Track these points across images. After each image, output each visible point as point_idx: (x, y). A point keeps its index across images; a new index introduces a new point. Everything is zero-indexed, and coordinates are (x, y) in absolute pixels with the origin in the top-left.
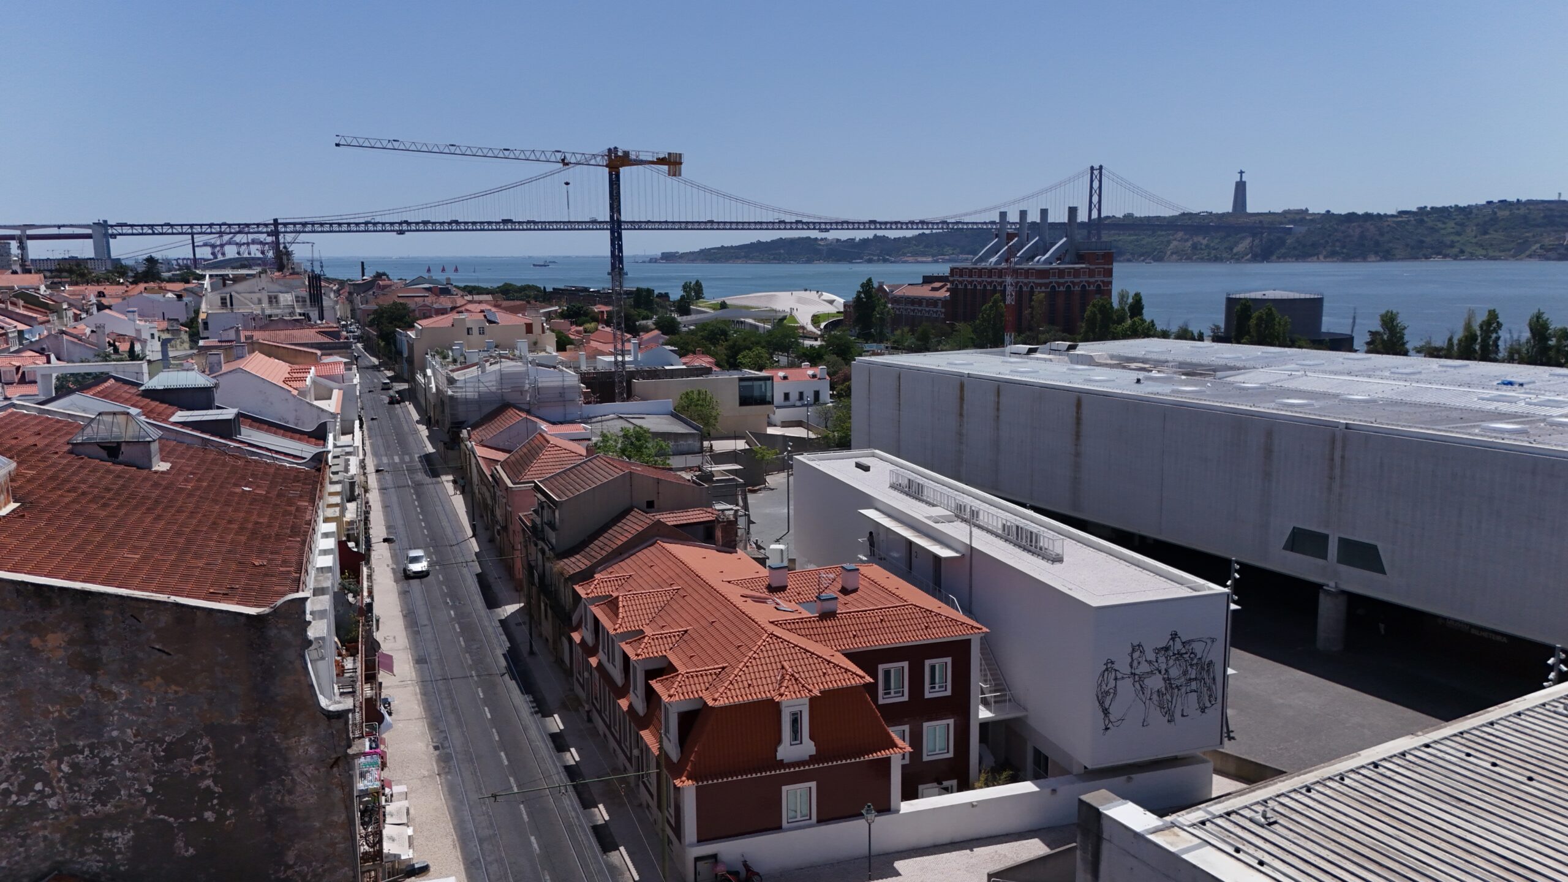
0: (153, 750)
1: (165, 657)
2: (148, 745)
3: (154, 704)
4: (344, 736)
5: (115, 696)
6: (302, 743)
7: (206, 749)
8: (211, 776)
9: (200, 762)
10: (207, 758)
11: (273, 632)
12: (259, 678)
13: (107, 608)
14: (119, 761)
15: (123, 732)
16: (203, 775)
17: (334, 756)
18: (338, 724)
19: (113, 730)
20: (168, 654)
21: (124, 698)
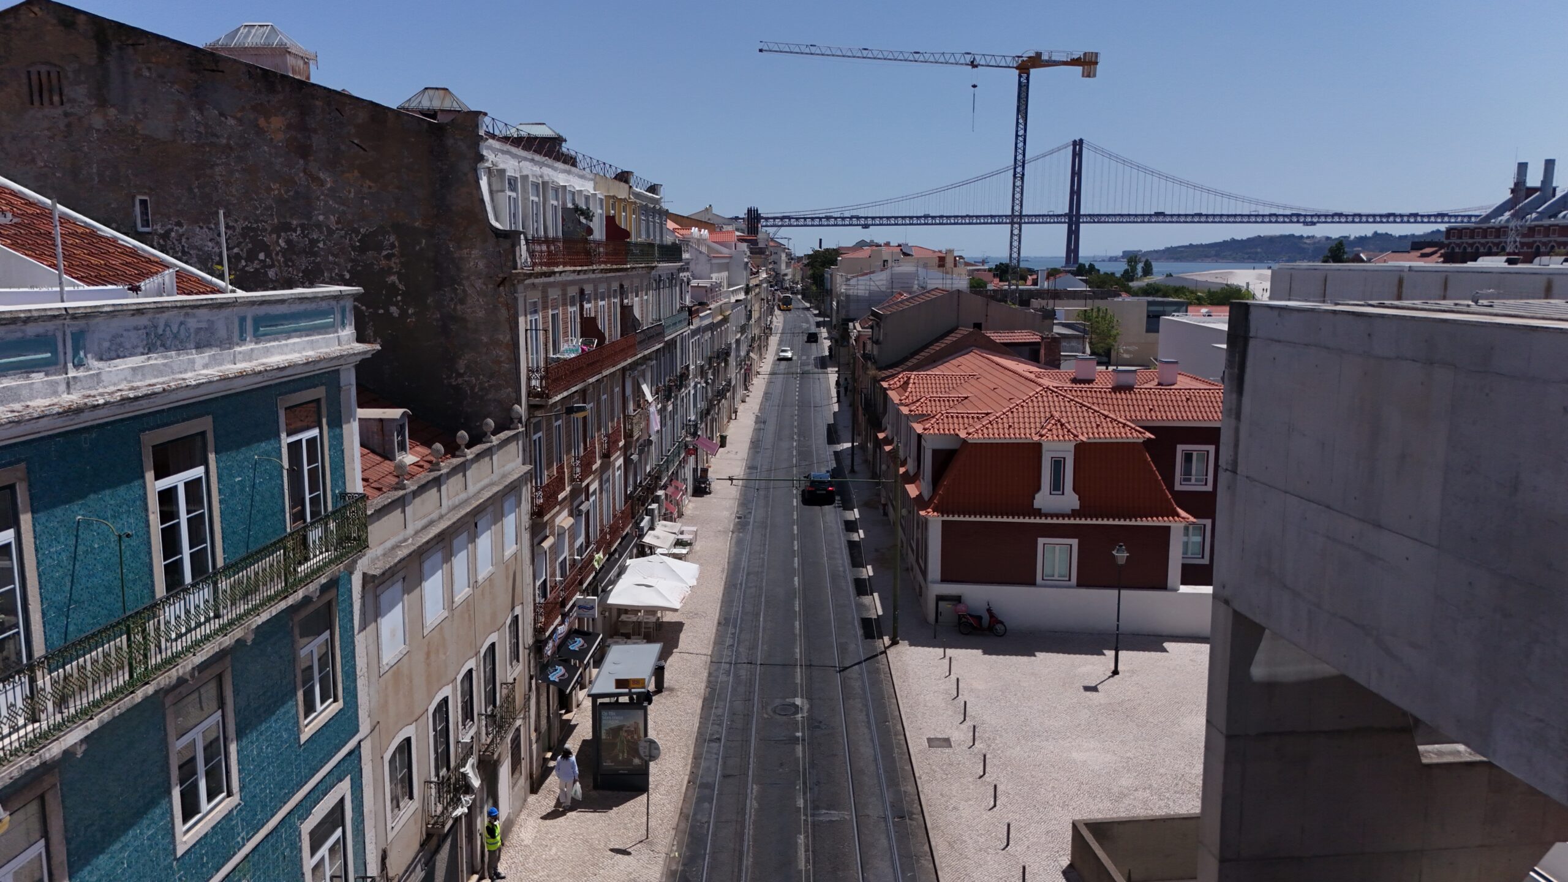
0: (351, 239)
1: (362, 152)
2: (346, 234)
3: (352, 195)
4: (511, 258)
5: (322, 183)
6: (473, 256)
7: (393, 246)
8: (396, 273)
9: (388, 257)
10: (393, 255)
11: (450, 142)
12: (437, 186)
13: (317, 99)
14: (324, 244)
15: (327, 218)
16: (389, 271)
17: (501, 275)
18: (506, 244)
19: (320, 214)
20: (364, 150)
21: (329, 186)
